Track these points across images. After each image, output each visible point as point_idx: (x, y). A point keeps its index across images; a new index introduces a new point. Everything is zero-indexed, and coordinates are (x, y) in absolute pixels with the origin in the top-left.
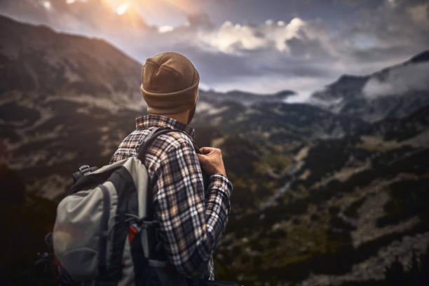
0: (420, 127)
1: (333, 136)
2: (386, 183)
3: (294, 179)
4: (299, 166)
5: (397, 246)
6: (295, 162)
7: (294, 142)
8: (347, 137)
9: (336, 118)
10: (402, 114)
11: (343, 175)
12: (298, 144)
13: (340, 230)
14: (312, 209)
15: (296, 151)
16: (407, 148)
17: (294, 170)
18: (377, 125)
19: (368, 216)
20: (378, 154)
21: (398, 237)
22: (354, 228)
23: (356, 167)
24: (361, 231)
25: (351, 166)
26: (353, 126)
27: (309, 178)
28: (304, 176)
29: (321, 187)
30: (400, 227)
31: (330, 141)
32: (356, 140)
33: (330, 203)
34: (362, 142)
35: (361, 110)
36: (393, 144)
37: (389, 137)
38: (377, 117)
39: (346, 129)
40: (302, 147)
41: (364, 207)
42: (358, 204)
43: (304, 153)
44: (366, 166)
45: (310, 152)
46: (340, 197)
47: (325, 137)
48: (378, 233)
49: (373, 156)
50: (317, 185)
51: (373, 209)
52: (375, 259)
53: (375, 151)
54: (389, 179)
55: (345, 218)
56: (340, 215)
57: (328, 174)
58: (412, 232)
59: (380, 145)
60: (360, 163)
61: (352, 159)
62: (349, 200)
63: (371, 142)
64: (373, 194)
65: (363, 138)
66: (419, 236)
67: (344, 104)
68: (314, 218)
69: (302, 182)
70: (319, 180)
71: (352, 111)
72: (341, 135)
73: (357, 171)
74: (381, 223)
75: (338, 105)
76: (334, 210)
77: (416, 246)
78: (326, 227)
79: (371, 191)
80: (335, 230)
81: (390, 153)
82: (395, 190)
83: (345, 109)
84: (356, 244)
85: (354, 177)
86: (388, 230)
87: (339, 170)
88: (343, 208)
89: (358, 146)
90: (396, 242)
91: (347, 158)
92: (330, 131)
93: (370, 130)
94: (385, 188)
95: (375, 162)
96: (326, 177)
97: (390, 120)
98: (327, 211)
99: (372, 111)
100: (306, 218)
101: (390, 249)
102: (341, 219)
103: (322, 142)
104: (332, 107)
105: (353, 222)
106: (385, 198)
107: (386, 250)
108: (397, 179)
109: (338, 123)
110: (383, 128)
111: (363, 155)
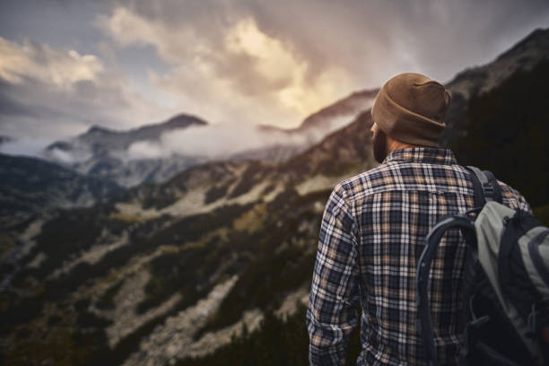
0: (178, 193)
1: (79, 204)
2: (146, 259)
3: (18, 269)
4: (26, 250)
5: (161, 331)
6: (20, 244)
7: (19, 214)
8: (97, 206)
9: (83, 180)
10: (160, 179)
11: (94, 255)
12: (27, 216)
13: (92, 330)
14: (50, 309)
15: (22, 227)
16: (167, 217)
17: (19, 256)
18: (135, 190)
19: (127, 303)
20: (136, 225)
21: (160, 320)
22: (110, 323)
23: (111, 243)
24: (119, 324)
25: (105, 242)
26: (105, 191)
27: (43, 264)
28: (35, 264)
29: (63, 275)
30: (162, 310)
31: (75, 211)
32: (110, 208)
33: (77, 296)
34: (117, 211)
35: (116, 171)
36: (152, 213)
37: (148, 204)
38: (134, 181)
39: (96, 194)
40: (32, 220)
41: (121, 293)
42: (114, 291)
43: (35, 228)
44: (123, 241)
45: (44, 228)
46: (90, 286)
47: (68, 205)
48: (139, 322)
49: (131, 228)
50: (57, 273)
51: (133, 294)
52: (136, 355)
53: (132, 223)
54: (148, 254)
55: (98, 312)
56: (92, 309)
57: (73, 256)
58: (174, 312)
59: (138, 214)
60: (116, 238)
61: (105, 233)
62: (103, 286)
63: (129, 211)
64: (132, 275)
65: (119, 206)
66: (182, 314)
67: (93, 164)
68: (53, 321)
69: (33, 271)
70: (60, 266)
71: (104, 172)
72: (90, 203)
73: (112, 247)
74: (141, 309)
75: (87, 163)
76: (83, 304)
77: (179, 327)
78: (71, 330)
79: (129, 271)
80: (84, 331)
81: (150, 223)
82: (157, 266)
83: (96, 169)
84: (113, 342)
85: (109, 255)
86: (150, 315)
87: (87, 248)
88: (95, 299)
89: (113, 216)
90: (160, 327)
91: (98, 234)
92: (74, 197)
93: (127, 196)
94: (145, 266)
95: (133, 236)
96: (70, 260)
97: (149, 184)
98: (72, 308)
99: (128, 173)
100: (41, 324)
101: (153, 337)
102: (92, 315)
103: (63, 212)
104: (77, 165)
105: (108, 315)
106: (145, 277)
107: (148, 340)
108: (158, 253)
109: (86, 187)
110: (141, 195)
111: (119, 227)
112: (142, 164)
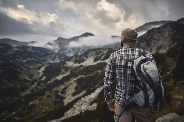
0: (85, 59)
1: (55, 62)
2: (75, 79)
3: (39, 80)
4: (41, 75)
5: (80, 102)
6: (39, 73)
7: (38, 64)
8: (60, 62)
9: (56, 54)
10: (79, 54)
11: (60, 77)
12: (41, 65)
13: (59, 100)
14: (47, 93)
15: (39, 68)
16: (82, 66)
17: (39, 77)
18: (72, 57)
19: (69, 92)
20: (72, 68)
21: (79, 98)
22: (65, 98)
23: (64, 74)
24: (67, 99)
25: (63, 73)
26: (63, 58)
27: (45, 79)
28: (43, 79)
29: (51, 83)
30: (80, 95)
31: (54, 64)
33: (55, 89)
34: (66, 64)
35: (66, 51)
36: (77, 65)
37: (76, 62)
38: (71, 55)
39: (60, 59)
40: (42, 66)
41: (68, 89)
42: (65, 88)
43: (43, 69)
44: (68, 73)
45: (45, 68)
46: (59, 86)
47: (52, 62)
48: (73, 98)
49: (71, 69)
50: (49, 82)
51: (71, 90)
52: (72, 108)
53: (71, 68)
54: (76, 78)
55: (61, 95)
56: (59, 93)
57: (54, 77)
58: (84, 96)
59: (73, 65)
60: (66, 72)
61: (63, 71)
62: (62, 87)
63: (70, 64)
64: (71, 84)
65: (67, 62)
66: (86, 97)
67: (59, 49)
68: (48, 96)
69: (42, 81)
70: (50, 80)
71: (62, 52)
72: (58, 61)
73: (65, 75)
74: (74, 94)
75: (57, 49)
76: (57, 92)
77: (85, 101)
78: (53, 99)
79: (70, 83)
80: (57, 100)
81: (76, 68)
82: (79, 81)
83: (60, 51)
84: (65, 104)
85: (64, 77)
86: (77, 97)
87: (58, 75)
88: (60, 91)
89: (65, 65)
90: (79, 100)
91: (61, 71)
92: (54, 60)
93: (69, 59)
94: (75, 81)
95: (71, 72)
96: (53, 79)
97: (76, 56)
98: (54, 93)
99: (69, 52)
100: (45, 97)
101: (77, 103)
102: (59, 95)
103: (50, 64)
104: (54, 50)
105: (64, 96)
106: (75, 85)
107: (76, 104)
108: (79, 77)
109: (57, 56)
110: (74, 59)
111: (67, 69)
112: (74, 49)
